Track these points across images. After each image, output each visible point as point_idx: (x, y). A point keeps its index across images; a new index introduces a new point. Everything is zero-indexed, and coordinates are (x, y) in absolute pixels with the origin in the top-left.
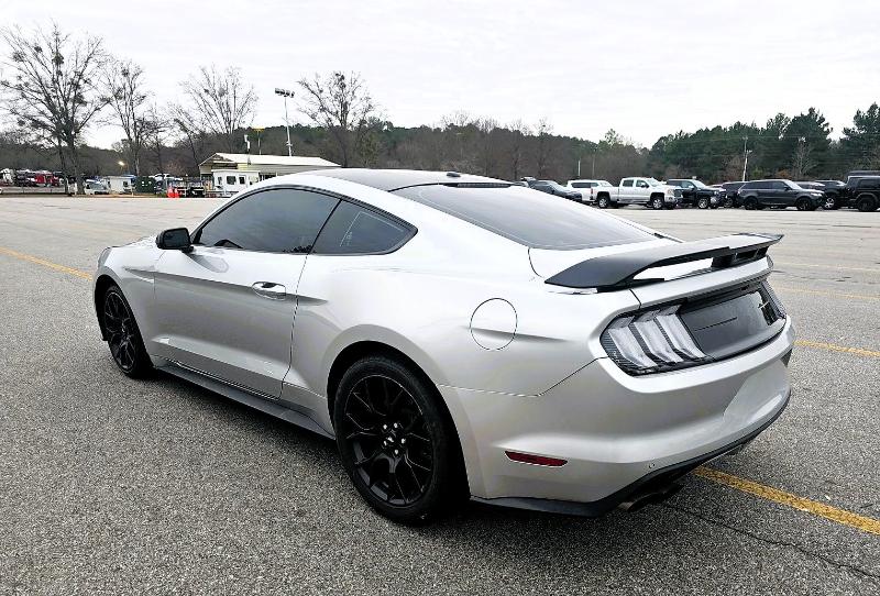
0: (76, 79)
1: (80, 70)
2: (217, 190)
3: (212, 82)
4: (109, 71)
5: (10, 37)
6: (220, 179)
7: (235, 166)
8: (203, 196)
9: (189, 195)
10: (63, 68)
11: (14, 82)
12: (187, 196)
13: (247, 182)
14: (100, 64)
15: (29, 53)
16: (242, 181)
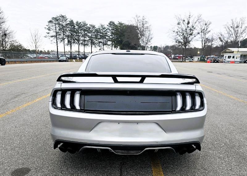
0: (192, 28)
1: (193, 25)
2: (224, 60)
3: (234, 23)
4: (202, 24)
5: (178, 18)
6: (226, 57)
7: (233, 52)
8: (218, 63)
9: (214, 62)
10: (189, 25)
11: (176, 31)
12: (213, 62)
13: (235, 57)
14: (200, 22)
15: (181, 22)
16: (233, 57)
